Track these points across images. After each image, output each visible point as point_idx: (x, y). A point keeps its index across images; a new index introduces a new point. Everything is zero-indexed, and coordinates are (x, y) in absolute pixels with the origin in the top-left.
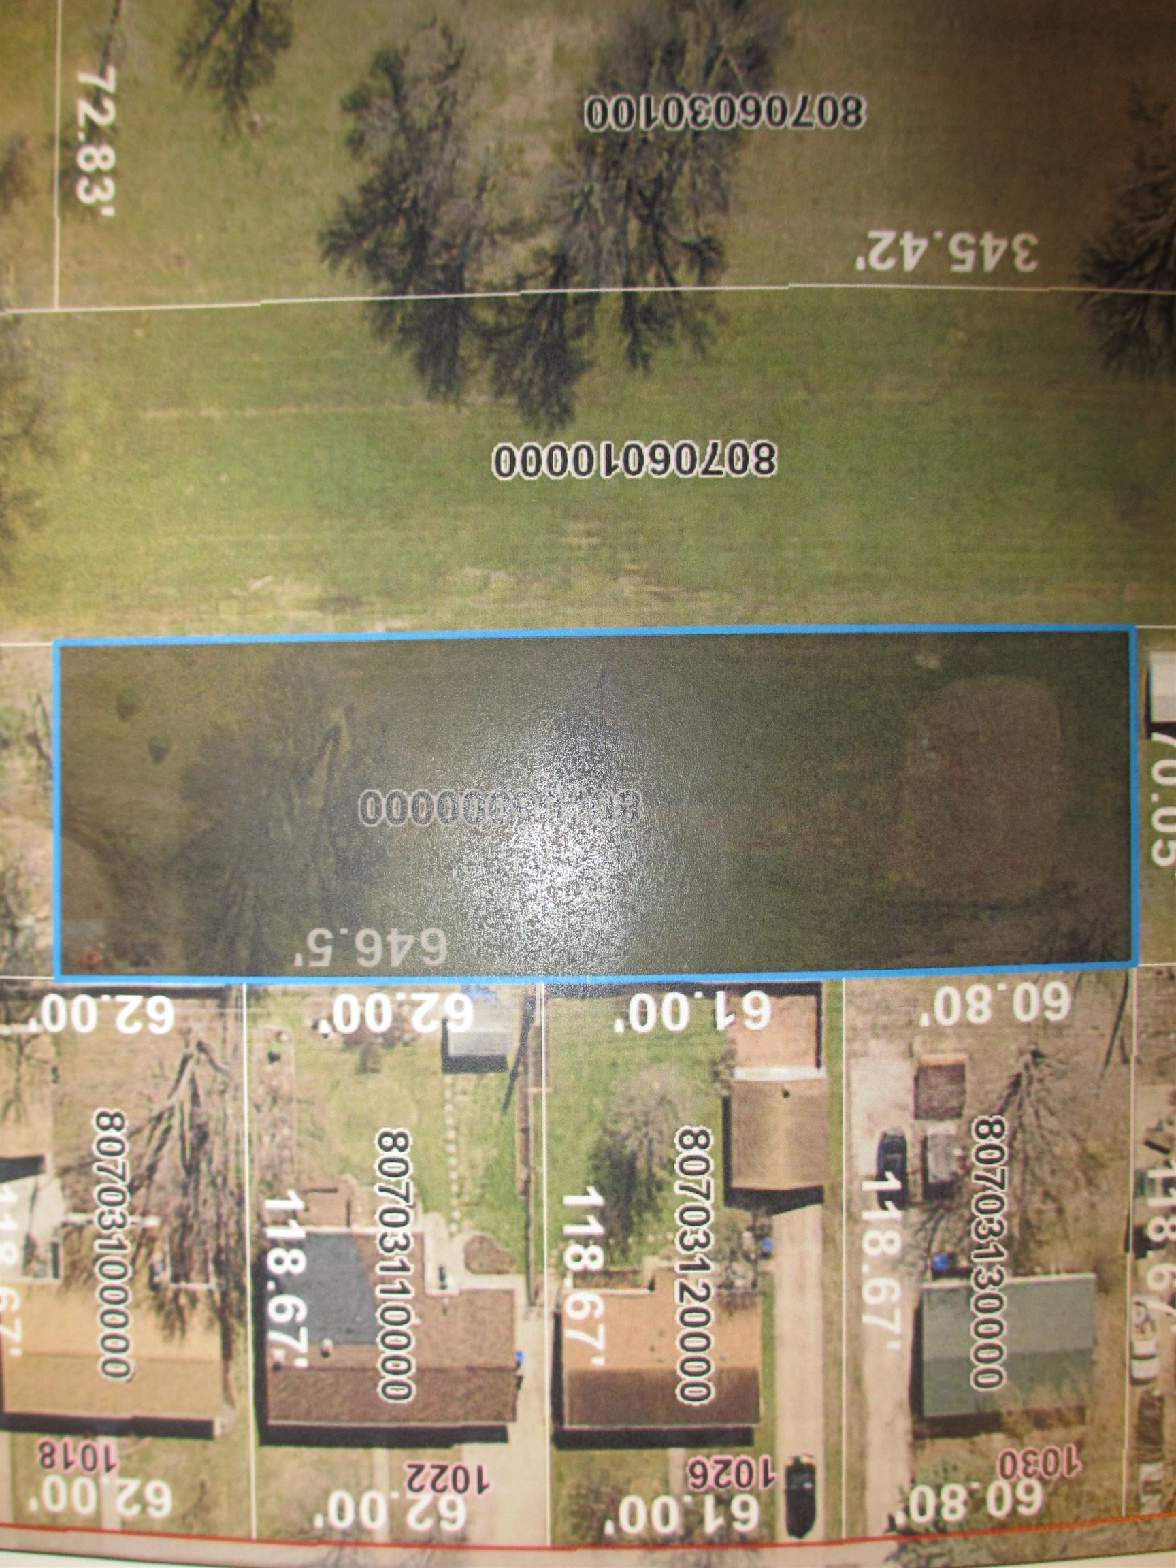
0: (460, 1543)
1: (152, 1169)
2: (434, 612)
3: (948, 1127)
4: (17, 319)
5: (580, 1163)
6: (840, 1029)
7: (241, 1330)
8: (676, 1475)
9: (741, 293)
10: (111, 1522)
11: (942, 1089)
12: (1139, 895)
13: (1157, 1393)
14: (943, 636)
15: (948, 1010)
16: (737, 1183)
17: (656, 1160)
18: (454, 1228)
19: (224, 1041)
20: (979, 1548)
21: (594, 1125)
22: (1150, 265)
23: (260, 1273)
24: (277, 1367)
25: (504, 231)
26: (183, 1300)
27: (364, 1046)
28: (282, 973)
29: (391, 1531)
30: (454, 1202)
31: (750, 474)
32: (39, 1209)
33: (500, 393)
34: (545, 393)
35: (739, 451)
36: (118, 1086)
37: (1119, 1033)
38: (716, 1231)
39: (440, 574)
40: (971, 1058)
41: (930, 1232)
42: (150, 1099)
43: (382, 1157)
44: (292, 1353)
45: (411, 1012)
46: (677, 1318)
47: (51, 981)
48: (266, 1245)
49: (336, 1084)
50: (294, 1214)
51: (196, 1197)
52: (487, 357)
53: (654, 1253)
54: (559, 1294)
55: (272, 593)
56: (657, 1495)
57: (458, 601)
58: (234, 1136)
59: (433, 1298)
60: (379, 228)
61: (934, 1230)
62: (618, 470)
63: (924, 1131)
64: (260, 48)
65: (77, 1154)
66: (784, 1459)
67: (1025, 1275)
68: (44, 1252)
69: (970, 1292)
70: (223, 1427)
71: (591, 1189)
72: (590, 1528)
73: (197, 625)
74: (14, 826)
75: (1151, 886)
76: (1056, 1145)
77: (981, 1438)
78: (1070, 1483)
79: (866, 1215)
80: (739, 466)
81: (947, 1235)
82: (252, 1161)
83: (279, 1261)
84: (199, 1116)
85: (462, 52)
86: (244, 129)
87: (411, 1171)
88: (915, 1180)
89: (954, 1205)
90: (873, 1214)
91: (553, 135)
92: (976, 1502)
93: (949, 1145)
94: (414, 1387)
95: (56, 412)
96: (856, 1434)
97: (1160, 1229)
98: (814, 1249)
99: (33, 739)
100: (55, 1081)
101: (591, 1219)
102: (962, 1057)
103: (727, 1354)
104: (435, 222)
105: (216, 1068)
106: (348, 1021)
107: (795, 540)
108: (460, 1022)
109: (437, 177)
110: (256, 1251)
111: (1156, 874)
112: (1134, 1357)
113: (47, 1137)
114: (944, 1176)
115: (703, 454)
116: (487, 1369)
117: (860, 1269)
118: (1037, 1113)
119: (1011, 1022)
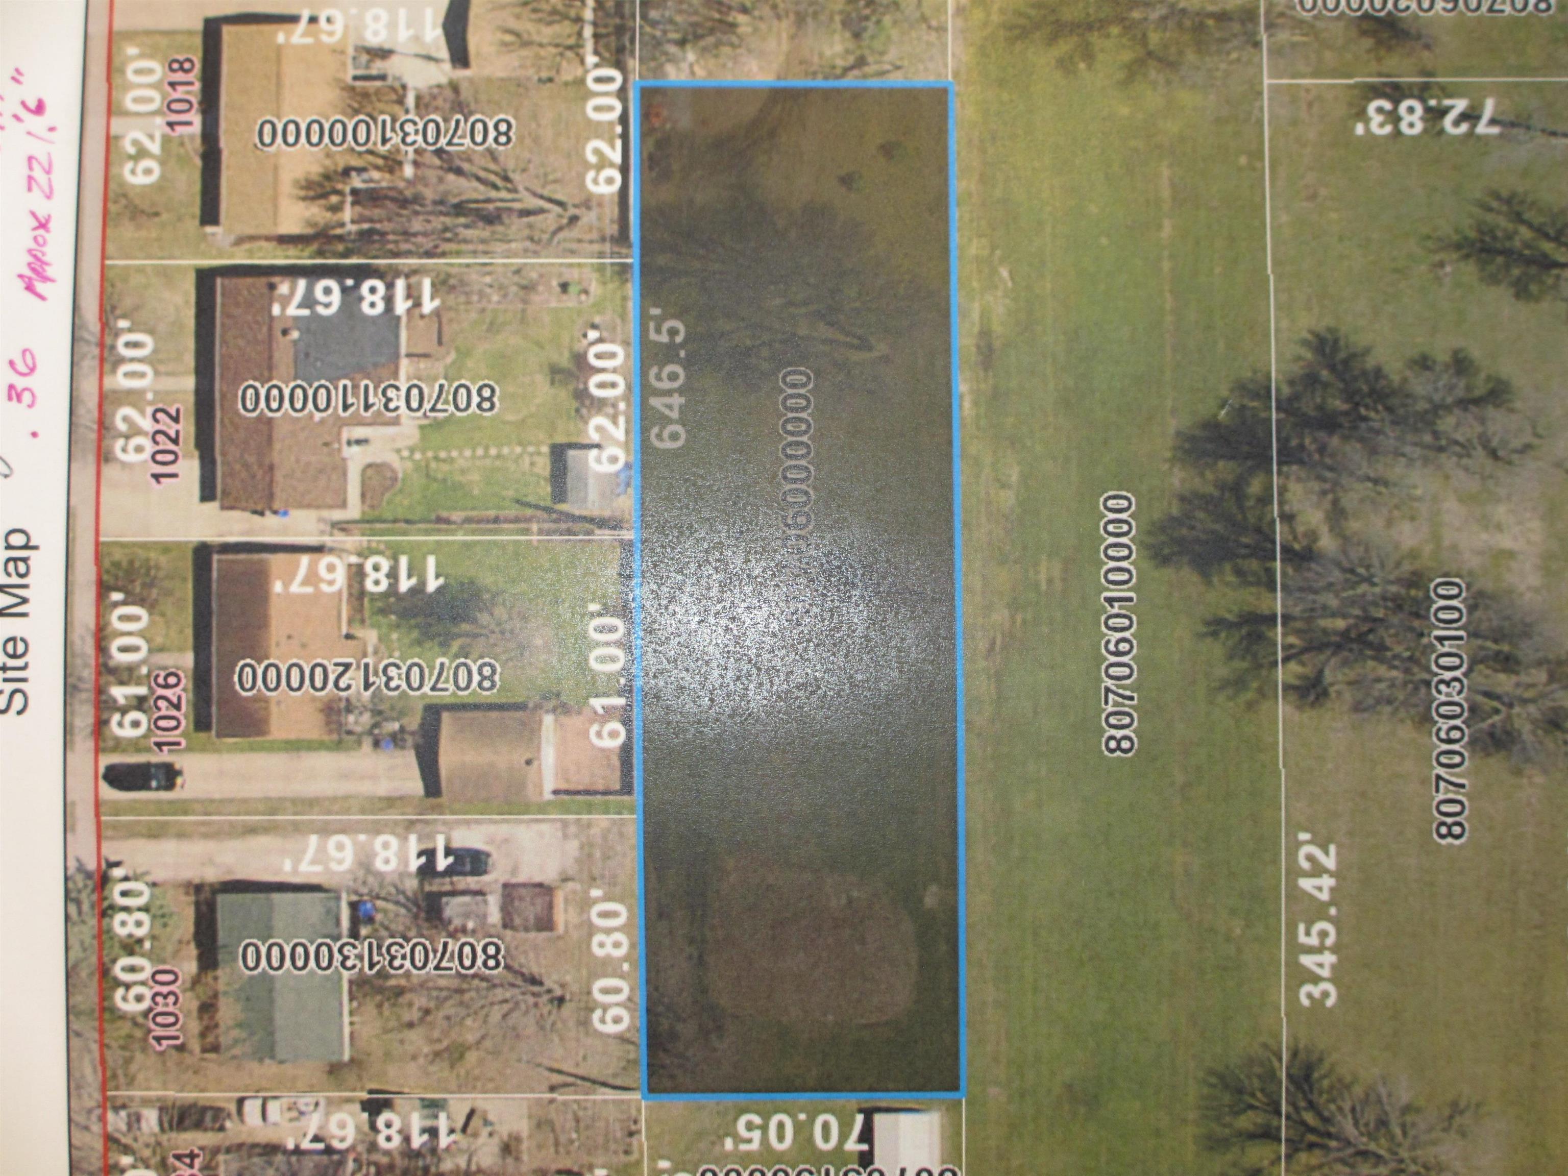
0: (103, 456)
1: (459, 172)
2: (977, 437)
3: (494, 916)
4: (1257, 45)
5: (465, 570)
6: (590, 813)
7: (307, 253)
8: (168, 660)
9: (1277, 723)
10: (117, 126)
11: (530, 910)
12: (709, 1100)
13: (228, 1124)
14: (954, 911)
15: (605, 915)
16: (446, 716)
17: (468, 640)
18: (406, 453)
19: (580, 241)
20: (85, 950)
21: (502, 584)
22: (1309, 1117)
23: (362, 273)
24: (272, 287)
25: (1335, 502)
26: (334, 199)
27: (576, 372)
28: (642, 296)
29: (115, 392)
30: (430, 454)
31: (1105, 731)
32: (420, 62)
33: (1183, 499)
34: (1181, 541)
35: (1127, 720)
36: (536, 140)
37: (579, 1082)
38: (400, 697)
39: (1013, 444)
40: (559, 937)
41: (394, 898)
42: (524, 170)
43: (471, 387)
44: (285, 301)
45: (607, 415)
46: (319, 661)
47: (635, 78)
48: (389, 278)
49: (540, 346)
50: (418, 304)
51: (431, 213)
52: (1216, 486)
53: (380, 639)
54: (343, 551)
55: (996, 287)
56: (148, 641)
57: (988, 460)
58: (491, 249)
59: (339, 434)
60: (1341, 385)
61: (397, 903)
62: (1109, 608)
63: (491, 893)
64: (1516, 272)
65: (471, 100)
66: (180, 761)
67: (350, 992)
68: (378, 67)
69: (337, 938)
70: (213, 234)
71: (441, 581)
72: (117, 577)
73: (967, 218)
74: (779, 44)
75: (718, 1113)
76: (474, 1020)
77: (192, 951)
78: (145, 1040)
79: (413, 838)
80: (1112, 720)
81: (391, 915)
82: (468, 266)
83: (373, 290)
84: (509, 217)
85: (1510, 463)
86: (1437, 258)
87: (459, 414)
88: (445, 885)
89: (420, 922)
90: (414, 844)
91: (1428, 549)
92: (131, 946)
93: (478, 916)
94: (254, 415)
95: (1168, 82)
96: (203, 829)
97: (388, 1125)
98: (383, 788)
99: (861, 62)
100: (540, 80)
101: (413, 581)
102: (560, 928)
103: (283, 706)
104: (1346, 438)
105: (555, 233)
106: (598, 356)
107: (1043, 772)
108: (598, 460)
109: (1389, 439)
110: (383, 269)
111: (730, 1117)
112: (265, 1101)
113: (487, 72)
114: (448, 912)
115: (1124, 687)
116: (272, 481)
117: (361, 832)
118: (506, 1001)
119: (592, 976)
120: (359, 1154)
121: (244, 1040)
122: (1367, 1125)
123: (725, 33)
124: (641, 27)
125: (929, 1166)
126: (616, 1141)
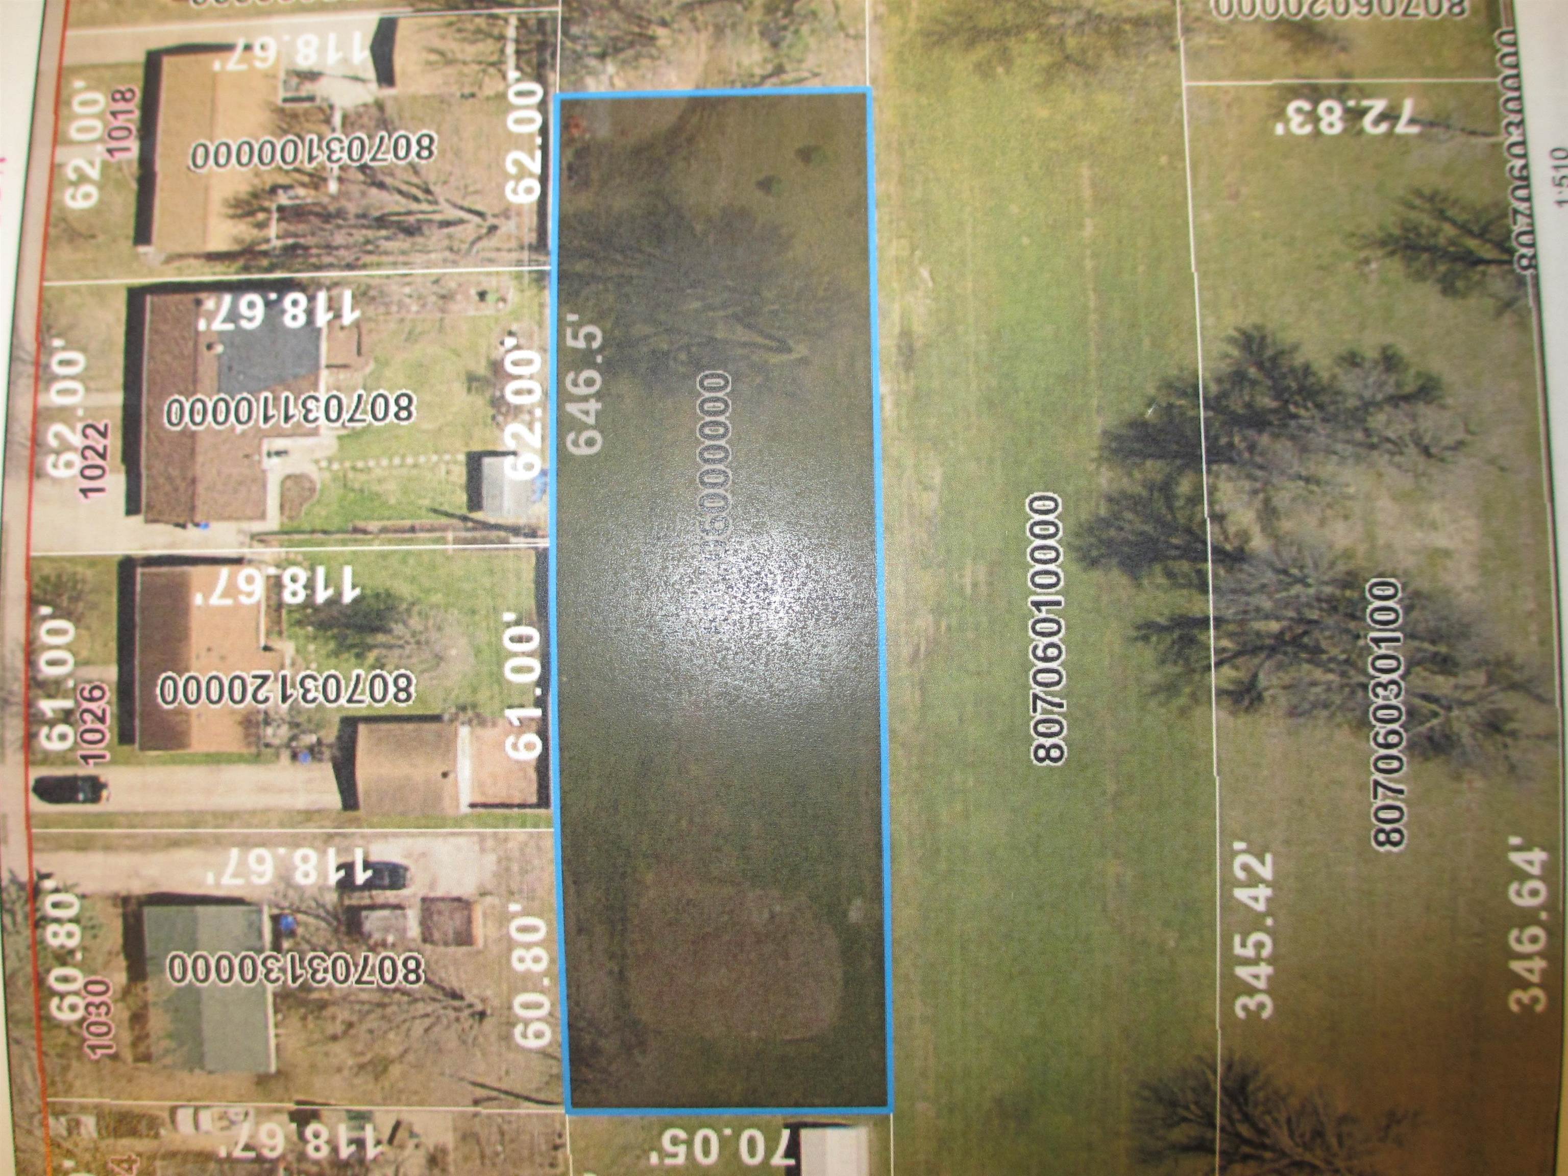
0: (35, 473)
1: (381, 186)
2: (899, 439)
3: (414, 930)
4: (1174, 48)
5: (381, 581)
6: (506, 826)
7: (232, 269)
8: (92, 673)
9: (1211, 730)
10: (62, 154)
11: (449, 924)
12: (634, 1115)
13: (163, 1132)
14: (880, 925)
15: (524, 929)
16: (362, 728)
17: (384, 652)
18: (324, 464)
19: (498, 250)
20: (20, 960)
21: (417, 593)
22: (1244, 1130)
23: (284, 286)
24: (199, 303)
25: (1267, 501)
26: (261, 216)
27: (493, 379)
28: (560, 302)
29: (48, 409)
30: (348, 464)
31: (1034, 739)
32: (348, 84)
33: (1110, 500)
34: (1110, 543)
35: (1056, 728)
36: (457, 153)
37: (502, 1096)
38: (317, 709)
39: (935, 444)
40: (479, 952)
41: (314, 912)
42: (445, 183)
43: (389, 397)
44: (211, 316)
45: (523, 422)
46: (238, 673)
47: (556, 92)
48: (311, 291)
49: (457, 354)
50: (338, 316)
51: (354, 227)
52: (1144, 486)
53: (298, 651)
54: (262, 562)
55: (917, 288)
56: (75, 654)
57: (909, 462)
58: (411, 260)
59: (260, 446)
60: (1269, 383)
61: (317, 917)
62: (1036, 612)
63: (410, 907)
64: (1442, 268)
65: (395, 117)
66: (106, 774)
67: (275, 1004)
68: (308, 88)
69: (260, 951)
70: (145, 254)
71: (357, 591)
72: (45, 592)
73: (886, 218)
74: (698, 55)
75: (642, 1128)
76: (397, 1035)
77: (122, 962)
78: (80, 1048)
79: (332, 852)
80: (1041, 728)
81: (312, 929)
82: (388, 277)
83: (295, 303)
84: (429, 228)
85: (1442, 460)
86: (1362, 255)
87: (376, 424)
88: (363, 898)
89: (341, 936)
90: (332, 858)
91: (1362, 548)
92: (63, 957)
93: (397, 930)
94: (178, 428)
95: (1087, 85)
96: (127, 842)
97: (317, 1136)
98: (301, 802)
99: (779, 70)
100: (463, 96)
101: (330, 592)
102: (480, 943)
103: (203, 719)
104: (1276, 436)
105: (473, 243)
106: (515, 363)
107: (971, 783)
108: (514, 468)
109: (1321, 435)
110: (305, 282)
111: (655, 1132)
112: (197, 1110)
113: (412, 89)
114: (368, 926)
115: (1052, 694)
116: (193, 496)
117: (281, 846)
118: (427, 1015)
119: (515, 990)
120: (290, 1163)
121: (175, 1050)
122: (1302, 1136)
123: (644, 46)
124: (562, 43)
126: (541, 1154)
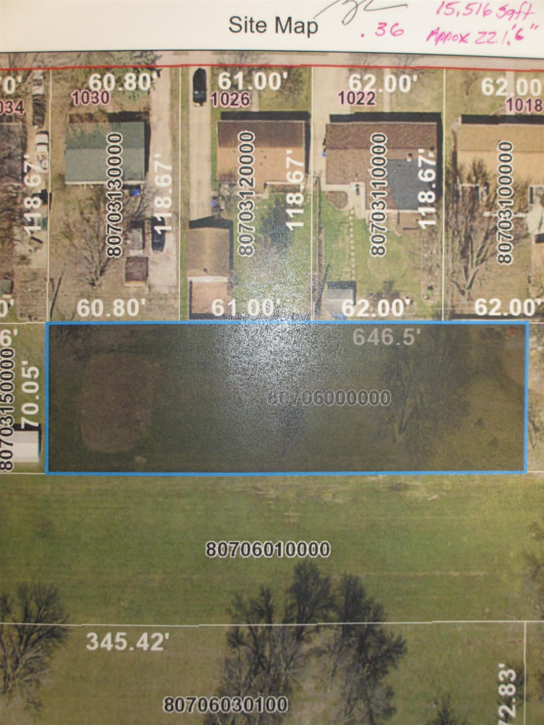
0: (352, 68)
1: (486, 238)
2: (357, 483)
3: (133, 253)
5: (296, 240)
6: (181, 299)
7: (448, 165)
8: (255, 99)
9: (220, 623)
10: (510, 75)
11: (136, 270)
12: (45, 354)
13: (36, 127)
14: (134, 470)
15: (133, 305)
16: (227, 231)
17: (263, 242)
18: (352, 212)
19: (452, 295)
20: (118, 59)
22: (35, 636)
23: (438, 192)
24: (432, 149)
25: (324, 652)
26: (474, 178)
27: (390, 294)
28: (426, 325)
29: (383, 74)
30: (352, 224)
31: (217, 542)
32: (538, 219)
33: (327, 580)
34: (307, 579)
35: (222, 553)
36: (501, 275)
37: (55, 292)
38: (236, 209)
39: (354, 500)
40: (122, 284)
41: (142, 206)
42: (486, 269)
43: (383, 244)
44: (425, 155)
45: (369, 308)
46: (254, 171)
47: (530, 322)
48: (435, 205)
49: (403, 276)
50: (423, 218)
51: (466, 225)
52: (333, 596)
53: (264, 200)
54: (306, 182)
55: (428, 493)
56: (264, 90)
57: (346, 488)
58: (449, 253)
59: (362, 181)
60: (380, 655)
61: (139, 207)
62: (276, 545)
63: (144, 252)
65: (520, 244)
66: (207, 105)
67: (98, 185)
68: (537, 200)
69: (123, 179)
70: (457, 121)
71: (292, 229)
72: (294, 75)
73: (462, 479)
75: (39, 358)
76: (84, 243)
77: (117, 111)
78: (76, 88)
79: (170, 215)
80: (223, 546)
81: (134, 205)
82: (441, 242)
83: (430, 197)
84: (464, 262)
86: (440, 701)
87: (371, 238)
88: (148, 230)
89: (130, 218)
90: (167, 215)
91: (302, 695)
92: (120, 81)
93: (133, 245)
94: (371, 140)
95: (525, 575)
96: (175, 115)
97: (35, 202)
98: (193, 201)
99: (536, 429)
100: (529, 277)
101: (291, 216)
102: (127, 285)
103: (233, 154)
104: (355, 657)
105: (456, 283)
106: (397, 304)
107: (198, 513)
108: (348, 304)
109: (354, 677)
110: (440, 201)
111: (37, 363)
112: (47, 144)
113: (534, 252)
114: (135, 231)
115: (238, 552)
116: (339, 149)
117: (173, 191)
118: (93, 258)
119: (104, 299)
120: (22, 189)
121: (75, 135)
122: (31, 663)
125: (13, 457)
126: (27, 310)
